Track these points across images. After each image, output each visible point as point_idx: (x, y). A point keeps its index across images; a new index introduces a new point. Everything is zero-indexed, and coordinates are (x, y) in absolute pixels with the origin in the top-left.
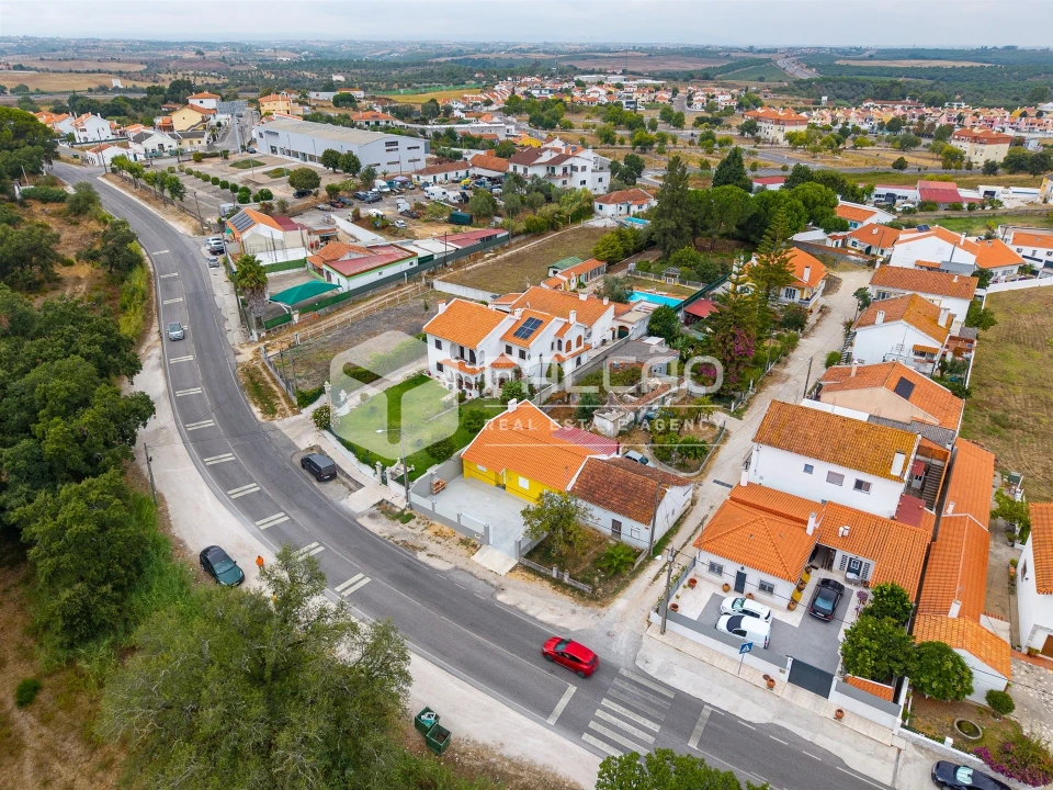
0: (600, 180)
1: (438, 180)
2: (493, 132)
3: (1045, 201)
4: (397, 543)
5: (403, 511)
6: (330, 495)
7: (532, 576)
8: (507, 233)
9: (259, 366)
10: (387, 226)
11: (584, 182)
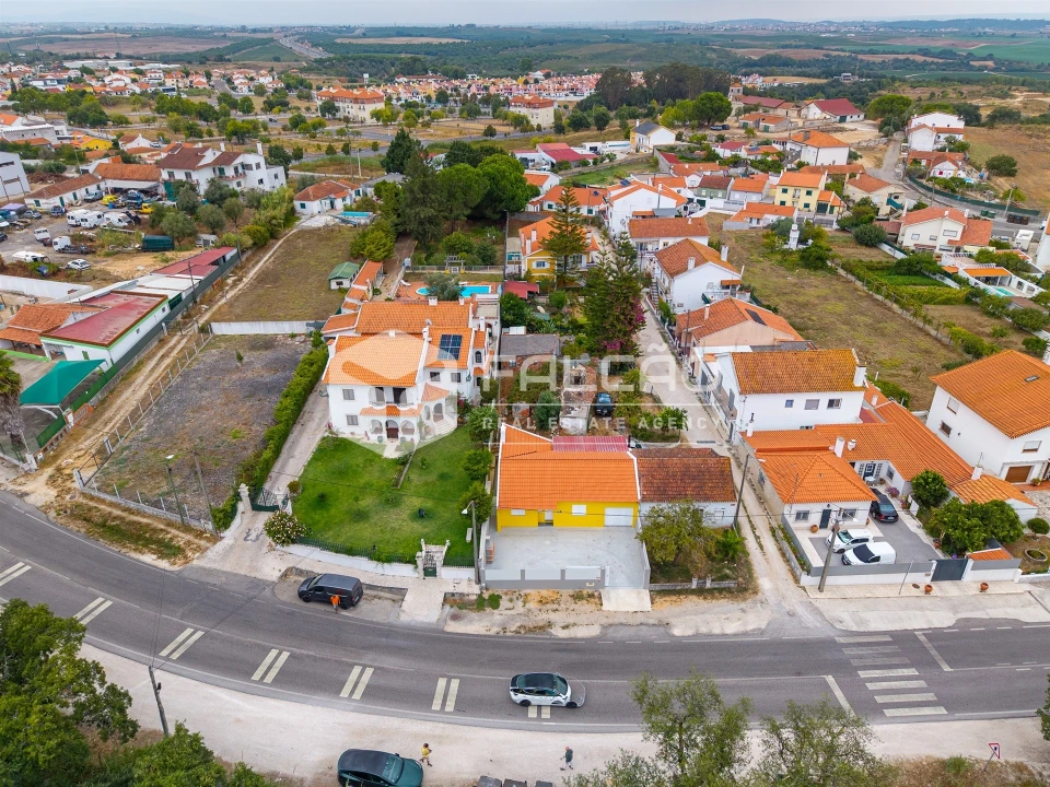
0: (276, 177)
1: (66, 201)
2: (39, 136)
3: (637, 151)
4: (517, 632)
5: (480, 596)
6: (379, 618)
7: (674, 598)
8: (235, 251)
9: (81, 500)
10: (59, 270)
11: (261, 181)
